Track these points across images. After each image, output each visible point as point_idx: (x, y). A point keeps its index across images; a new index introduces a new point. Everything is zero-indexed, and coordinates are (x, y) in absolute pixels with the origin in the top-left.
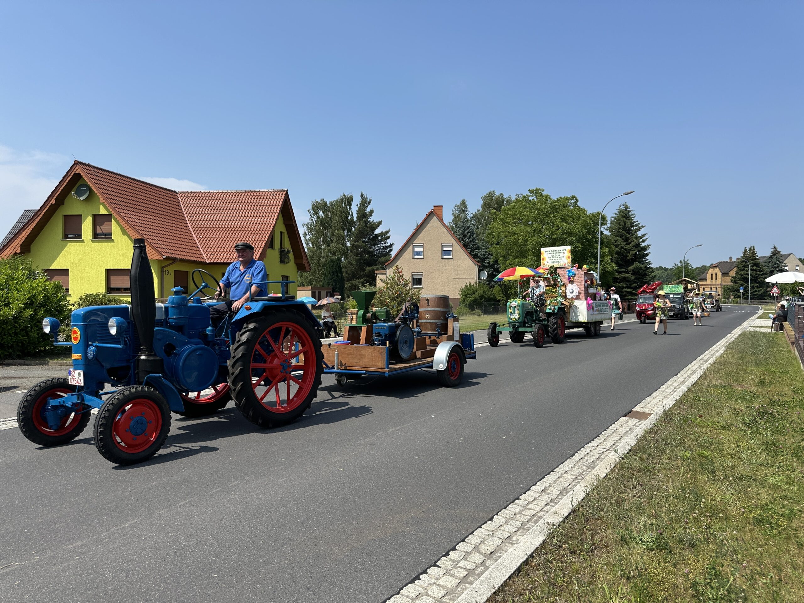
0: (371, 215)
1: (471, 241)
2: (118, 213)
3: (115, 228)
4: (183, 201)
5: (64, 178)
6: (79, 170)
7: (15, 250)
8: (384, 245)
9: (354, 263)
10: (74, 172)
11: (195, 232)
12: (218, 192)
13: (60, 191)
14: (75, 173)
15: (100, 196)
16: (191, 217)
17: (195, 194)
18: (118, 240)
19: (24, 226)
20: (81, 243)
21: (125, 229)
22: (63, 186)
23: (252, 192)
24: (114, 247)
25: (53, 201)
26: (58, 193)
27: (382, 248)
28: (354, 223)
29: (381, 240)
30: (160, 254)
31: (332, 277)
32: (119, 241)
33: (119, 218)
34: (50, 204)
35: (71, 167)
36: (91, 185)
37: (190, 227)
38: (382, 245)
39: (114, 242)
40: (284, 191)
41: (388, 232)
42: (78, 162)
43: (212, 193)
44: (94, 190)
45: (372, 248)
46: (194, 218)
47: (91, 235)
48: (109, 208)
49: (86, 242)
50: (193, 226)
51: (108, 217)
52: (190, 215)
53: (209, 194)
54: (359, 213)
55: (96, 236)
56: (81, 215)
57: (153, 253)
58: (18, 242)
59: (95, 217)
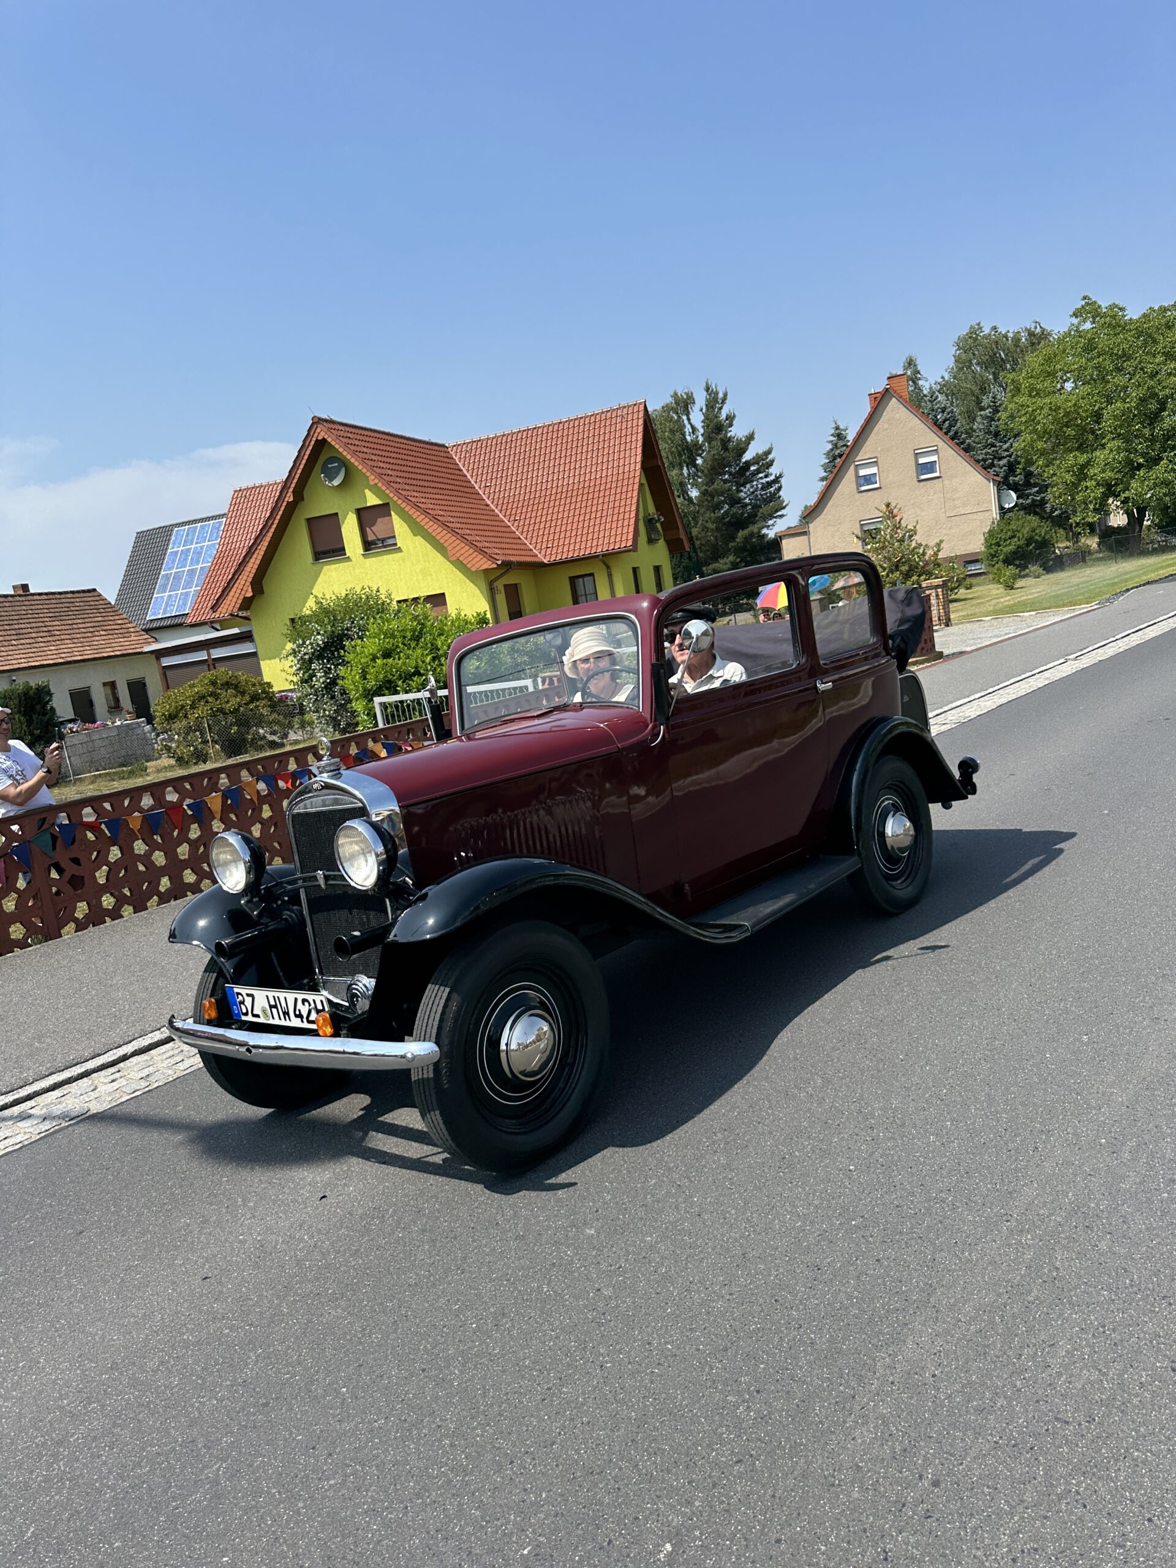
0: (731, 425)
2: (406, 499)
3: (399, 526)
4: (462, 460)
5: (299, 452)
6: (323, 434)
7: (243, 593)
8: (764, 481)
9: (712, 526)
10: (314, 439)
11: (503, 512)
12: (519, 432)
13: (297, 476)
14: (317, 440)
15: (368, 474)
16: (486, 487)
17: (480, 443)
18: (407, 547)
19: (250, 548)
20: (346, 564)
21: (422, 524)
22: (302, 467)
23: (581, 418)
24: (403, 560)
25: (290, 498)
26: (295, 481)
27: (760, 486)
28: (700, 447)
29: (758, 471)
30: (491, 558)
31: (680, 562)
32: (411, 548)
33: (409, 507)
34: (285, 504)
35: (309, 430)
36: (349, 457)
37: (491, 505)
38: (761, 481)
39: (401, 551)
40: (640, 403)
41: (769, 452)
42: (319, 419)
43: (508, 435)
44: (356, 464)
45: (742, 491)
46: (493, 488)
47: (361, 545)
48: (387, 492)
49: (353, 559)
50: (495, 502)
51: (383, 510)
52: (483, 483)
53: (505, 438)
54: (708, 426)
55: (368, 546)
56: (337, 514)
57: (478, 559)
58: (245, 578)
59: (359, 512)
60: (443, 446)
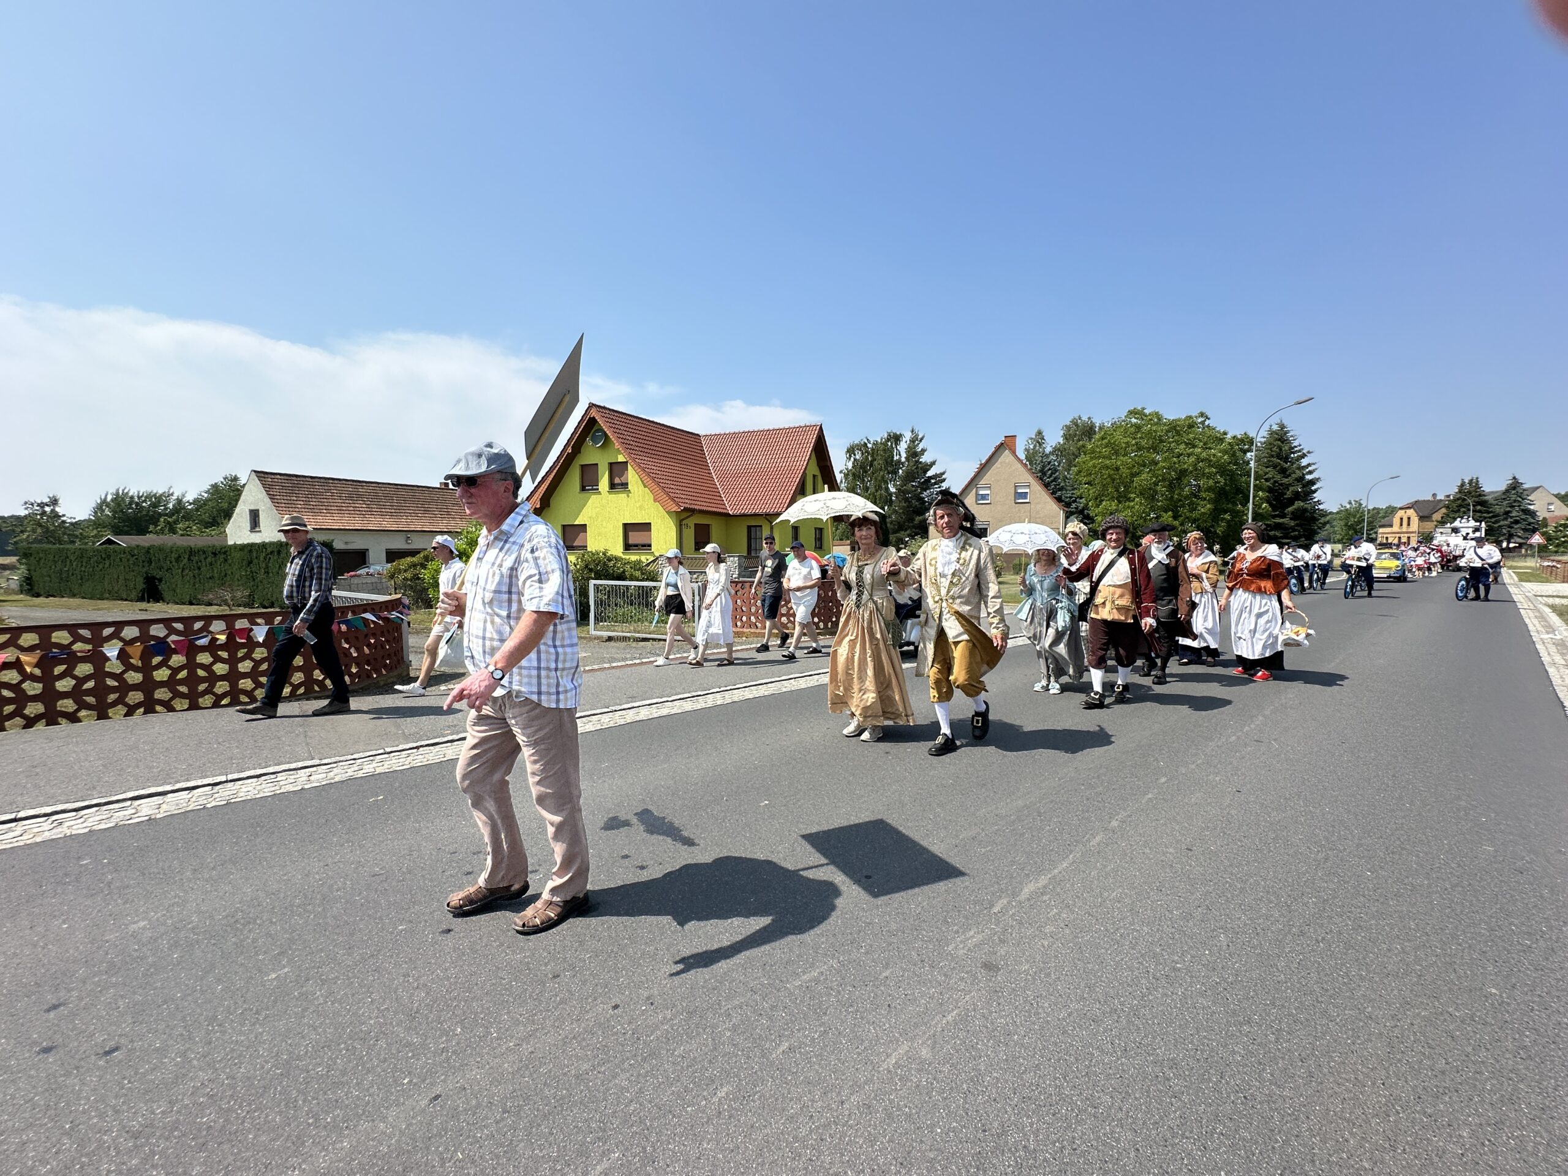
0: (923, 455)
1: (1052, 482)
2: (634, 460)
3: (632, 476)
4: (706, 445)
5: (578, 423)
6: (594, 414)
9: (901, 512)
11: (719, 479)
13: (575, 438)
14: (590, 418)
15: (616, 442)
17: (719, 436)
18: (634, 489)
20: (598, 496)
21: (643, 476)
22: (579, 432)
24: (630, 499)
25: (569, 450)
26: (574, 441)
28: (903, 464)
30: (678, 505)
32: (637, 492)
33: (636, 465)
34: (566, 454)
35: (587, 411)
36: (606, 431)
37: (713, 474)
39: (631, 493)
40: (818, 425)
41: (943, 473)
42: (593, 405)
44: (609, 435)
45: (923, 494)
46: (717, 464)
47: (608, 485)
48: (625, 454)
49: (603, 494)
50: (716, 472)
51: (624, 465)
52: (713, 459)
54: (909, 452)
55: (613, 486)
56: (598, 464)
57: (675, 504)
58: (537, 496)
59: (611, 464)
60: (698, 435)
